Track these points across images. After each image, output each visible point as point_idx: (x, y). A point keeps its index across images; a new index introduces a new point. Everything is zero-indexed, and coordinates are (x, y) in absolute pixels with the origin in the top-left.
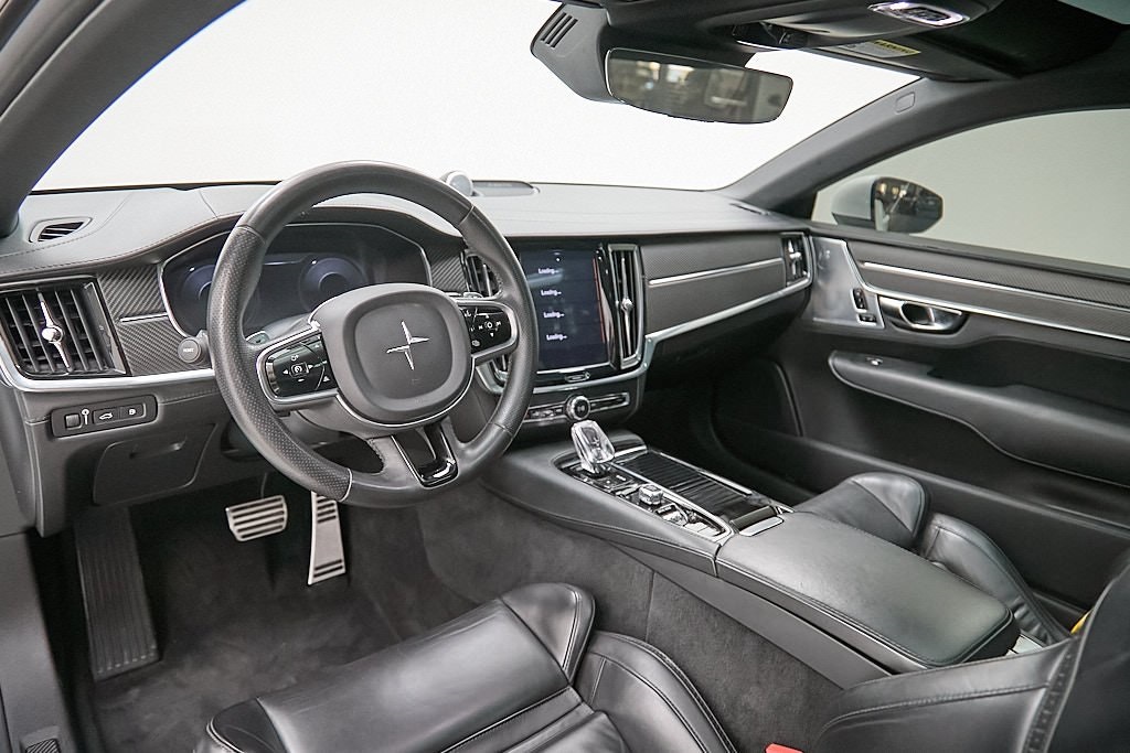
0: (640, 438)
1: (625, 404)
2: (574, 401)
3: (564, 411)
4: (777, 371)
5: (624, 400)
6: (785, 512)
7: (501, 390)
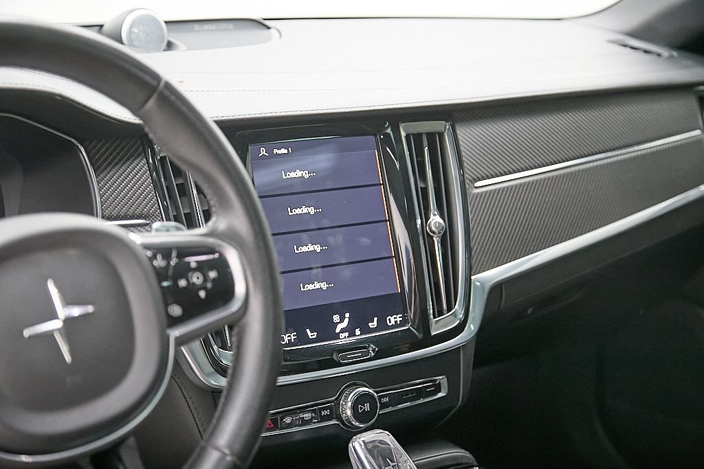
0: (468, 454)
1: (441, 395)
2: (352, 397)
3: (335, 413)
5: (438, 388)
7: (222, 382)
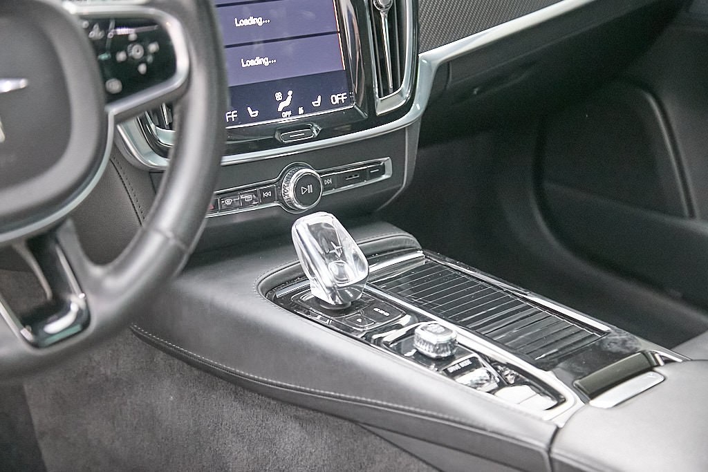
0: (412, 238)
1: (384, 177)
2: (294, 179)
3: (277, 195)
4: (649, 104)
5: (382, 170)
6: (667, 361)
